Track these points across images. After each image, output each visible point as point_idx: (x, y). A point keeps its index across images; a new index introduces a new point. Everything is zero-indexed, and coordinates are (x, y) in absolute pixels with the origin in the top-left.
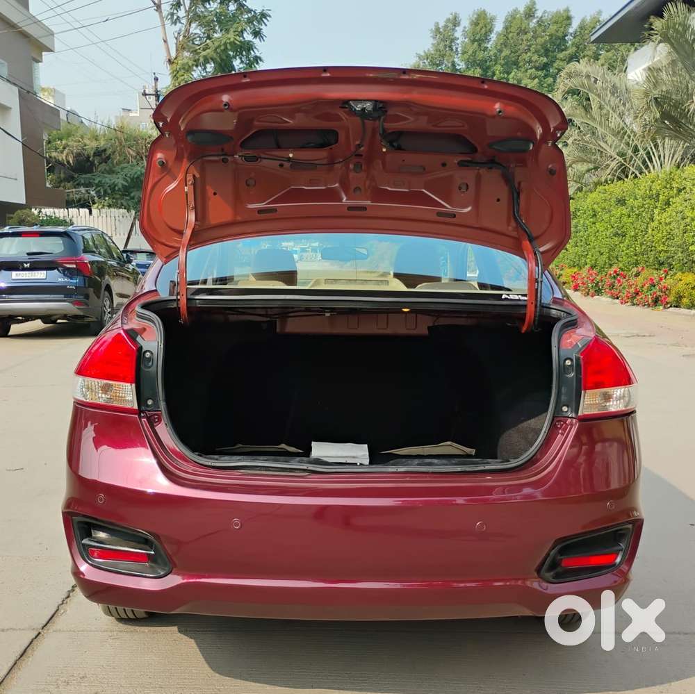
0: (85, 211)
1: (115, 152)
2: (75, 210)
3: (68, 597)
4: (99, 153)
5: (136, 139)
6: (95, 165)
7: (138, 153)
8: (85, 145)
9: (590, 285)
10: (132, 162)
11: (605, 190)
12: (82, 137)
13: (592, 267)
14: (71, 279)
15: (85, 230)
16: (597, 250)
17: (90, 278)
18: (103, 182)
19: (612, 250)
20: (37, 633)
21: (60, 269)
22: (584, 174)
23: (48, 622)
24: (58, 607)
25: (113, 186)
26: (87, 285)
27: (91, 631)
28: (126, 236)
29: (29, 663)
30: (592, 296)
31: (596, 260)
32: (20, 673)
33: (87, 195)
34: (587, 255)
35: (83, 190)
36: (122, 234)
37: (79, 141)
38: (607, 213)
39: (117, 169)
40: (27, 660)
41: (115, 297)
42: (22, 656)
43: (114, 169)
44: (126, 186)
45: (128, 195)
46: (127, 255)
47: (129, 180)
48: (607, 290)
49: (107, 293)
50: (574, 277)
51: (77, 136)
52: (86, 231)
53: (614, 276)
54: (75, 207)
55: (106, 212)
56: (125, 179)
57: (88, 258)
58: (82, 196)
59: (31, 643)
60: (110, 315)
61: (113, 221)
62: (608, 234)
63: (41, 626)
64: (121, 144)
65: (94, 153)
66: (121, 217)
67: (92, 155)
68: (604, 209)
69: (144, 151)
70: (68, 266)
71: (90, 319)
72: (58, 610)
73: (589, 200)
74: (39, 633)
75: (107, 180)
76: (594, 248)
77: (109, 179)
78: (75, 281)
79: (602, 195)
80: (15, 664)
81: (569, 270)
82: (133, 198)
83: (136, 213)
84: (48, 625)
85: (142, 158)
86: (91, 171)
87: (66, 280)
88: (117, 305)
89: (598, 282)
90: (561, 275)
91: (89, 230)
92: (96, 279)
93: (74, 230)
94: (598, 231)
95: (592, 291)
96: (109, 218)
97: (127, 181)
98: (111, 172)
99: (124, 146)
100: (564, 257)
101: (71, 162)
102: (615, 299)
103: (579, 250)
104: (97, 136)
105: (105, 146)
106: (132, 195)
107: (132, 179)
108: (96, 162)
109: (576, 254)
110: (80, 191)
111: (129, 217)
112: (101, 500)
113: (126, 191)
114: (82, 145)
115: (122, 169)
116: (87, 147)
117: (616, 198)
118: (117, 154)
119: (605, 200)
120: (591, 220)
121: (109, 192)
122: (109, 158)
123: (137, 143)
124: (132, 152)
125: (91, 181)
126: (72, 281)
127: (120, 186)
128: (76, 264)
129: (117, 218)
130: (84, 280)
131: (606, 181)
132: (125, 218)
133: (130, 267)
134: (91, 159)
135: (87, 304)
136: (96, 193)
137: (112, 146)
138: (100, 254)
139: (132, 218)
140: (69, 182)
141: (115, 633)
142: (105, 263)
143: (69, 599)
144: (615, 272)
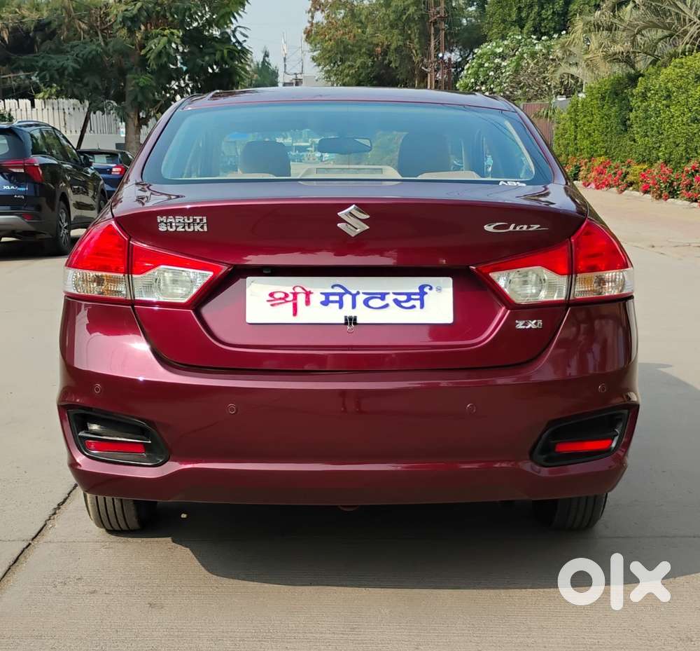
0: (25, 103)
1: (61, 25)
2: (13, 101)
3: (55, 514)
4: (41, 26)
5: (88, 9)
6: (37, 42)
7: (91, 27)
8: (24, 17)
9: (663, 186)
10: (84, 38)
11: (682, 63)
12: (19, 7)
13: (666, 162)
14: (19, 187)
15: (31, 126)
16: (671, 140)
17: (42, 185)
18: (49, 64)
19: (690, 140)
20: (28, 544)
21: (5, 174)
22: (657, 43)
23: (37, 535)
24: (46, 522)
25: (61, 70)
26: (38, 195)
27: (83, 542)
28: (79, 134)
29: (23, 569)
30: (666, 200)
31: (671, 154)
32: (15, 576)
33: (27, 82)
34: (660, 147)
35: (22, 74)
36: (73, 131)
37: (16, 12)
38: (683, 93)
39: (66, 47)
40: (20, 566)
41: (72, 209)
42: (15, 562)
43: (61, 47)
44: (78, 70)
45: (81, 81)
46: (85, 157)
47: (81, 61)
48: (684, 191)
49: (62, 204)
50: (643, 175)
51: (12, 6)
52: (34, 128)
53: (692, 173)
54: (13, 98)
55: (53, 104)
56: (76, 61)
57: (39, 160)
58: (22, 82)
59: (22, 552)
60: (66, 231)
61: (62, 114)
62: (685, 120)
63: (31, 537)
64: (69, 15)
65: (35, 27)
66: (71, 110)
67: (32, 29)
68: (679, 88)
69: (99, 24)
70: (14, 170)
71: (44, 236)
72: (45, 525)
73: (662, 77)
74: (30, 544)
75: (54, 62)
76: (669, 138)
77: (56, 61)
78: (23, 189)
79: (678, 70)
80: (9, 569)
81: (638, 167)
82: (87, 85)
83: (90, 104)
84: (38, 537)
85: (96, 33)
86: (32, 51)
87: (12, 187)
88: (75, 218)
89: (673, 181)
90: (627, 173)
91: (37, 125)
92: (48, 186)
93: (20, 126)
94: (673, 116)
95: (665, 193)
96: (56, 111)
97: (78, 63)
98: (59, 51)
99: (73, 18)
100: (631, 150)
101: (6, 39)
102: (693, 201)
103: (650, 141)
104: (38, 5)
105: (50, 18)
106: (86, 80)
107: (85, 60)
108: (37, 38)
109: (646, 146)
110: (18, 77)
111: (81, 109)
112: (97, 390)
113: (78, 75)
114: (19, 18)
115: (72, 47)
116: (25, 20)
117: (696, 75)
118: (64, 28)
119: (682, 77)
120: (664, 102)
121: (57, 77)
122: (54, 33)
123: (90, 13)
124: (83, 26)
125: (33, 63)
126: (20, 189)
127: (70, 70)
128: (24, 167)
129: (66, 111)
130: (35, 188)
131: (683, 53)
132: (77, 109)
133: (89, 170)
134: (31, 34)
135: (39, 218)
136: (40, 80)
137: (58, 18)
138: (52, 155)
139: (86, 110)
140: (4, 66)
141: (107, 544)
142: (59, 166)
143: (56, 516)
144: (693, 168)
